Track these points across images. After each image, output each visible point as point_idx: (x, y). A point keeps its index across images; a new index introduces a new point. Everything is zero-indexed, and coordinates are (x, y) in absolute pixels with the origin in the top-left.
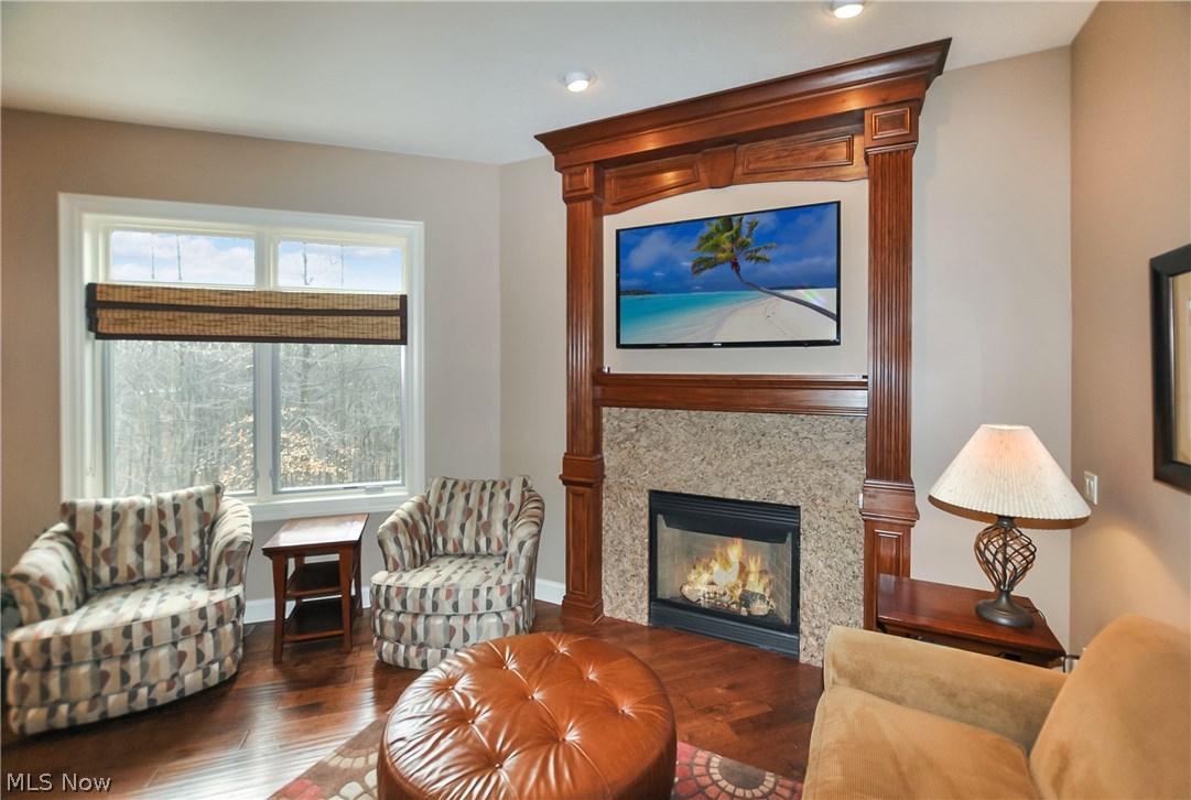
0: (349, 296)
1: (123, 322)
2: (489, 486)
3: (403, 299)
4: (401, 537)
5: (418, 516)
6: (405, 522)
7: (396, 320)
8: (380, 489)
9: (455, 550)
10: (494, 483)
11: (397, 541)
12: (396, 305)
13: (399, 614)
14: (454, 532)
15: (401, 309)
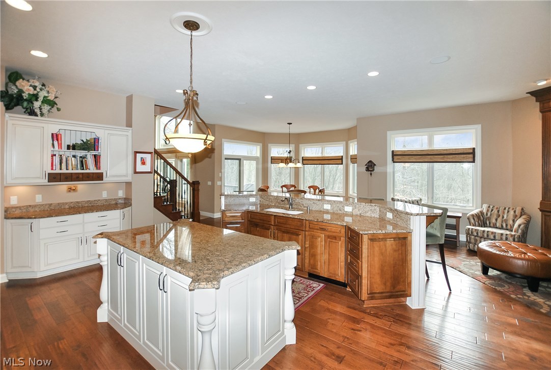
0: (456, 149)
1: (399, 159)
2: (507, 209)
3: (474, 149)
4: (475, 218)
5: (480, 214)
6: (476, 214)
7: (471, 156)
8: (465, 207)
9: (494, 226)
10: (509, 208)
11: (474, 219)
12: (471, 151)
13: (475, 236)
14: (494, 221)
15: (473, 152)
